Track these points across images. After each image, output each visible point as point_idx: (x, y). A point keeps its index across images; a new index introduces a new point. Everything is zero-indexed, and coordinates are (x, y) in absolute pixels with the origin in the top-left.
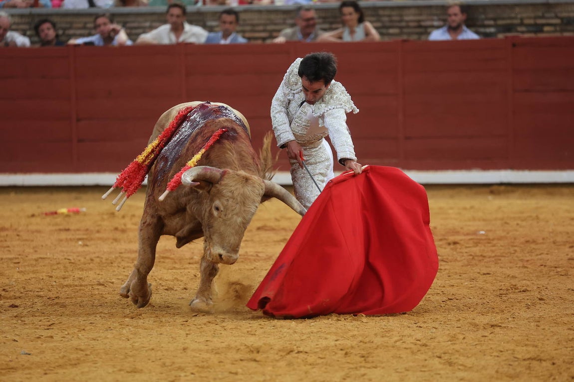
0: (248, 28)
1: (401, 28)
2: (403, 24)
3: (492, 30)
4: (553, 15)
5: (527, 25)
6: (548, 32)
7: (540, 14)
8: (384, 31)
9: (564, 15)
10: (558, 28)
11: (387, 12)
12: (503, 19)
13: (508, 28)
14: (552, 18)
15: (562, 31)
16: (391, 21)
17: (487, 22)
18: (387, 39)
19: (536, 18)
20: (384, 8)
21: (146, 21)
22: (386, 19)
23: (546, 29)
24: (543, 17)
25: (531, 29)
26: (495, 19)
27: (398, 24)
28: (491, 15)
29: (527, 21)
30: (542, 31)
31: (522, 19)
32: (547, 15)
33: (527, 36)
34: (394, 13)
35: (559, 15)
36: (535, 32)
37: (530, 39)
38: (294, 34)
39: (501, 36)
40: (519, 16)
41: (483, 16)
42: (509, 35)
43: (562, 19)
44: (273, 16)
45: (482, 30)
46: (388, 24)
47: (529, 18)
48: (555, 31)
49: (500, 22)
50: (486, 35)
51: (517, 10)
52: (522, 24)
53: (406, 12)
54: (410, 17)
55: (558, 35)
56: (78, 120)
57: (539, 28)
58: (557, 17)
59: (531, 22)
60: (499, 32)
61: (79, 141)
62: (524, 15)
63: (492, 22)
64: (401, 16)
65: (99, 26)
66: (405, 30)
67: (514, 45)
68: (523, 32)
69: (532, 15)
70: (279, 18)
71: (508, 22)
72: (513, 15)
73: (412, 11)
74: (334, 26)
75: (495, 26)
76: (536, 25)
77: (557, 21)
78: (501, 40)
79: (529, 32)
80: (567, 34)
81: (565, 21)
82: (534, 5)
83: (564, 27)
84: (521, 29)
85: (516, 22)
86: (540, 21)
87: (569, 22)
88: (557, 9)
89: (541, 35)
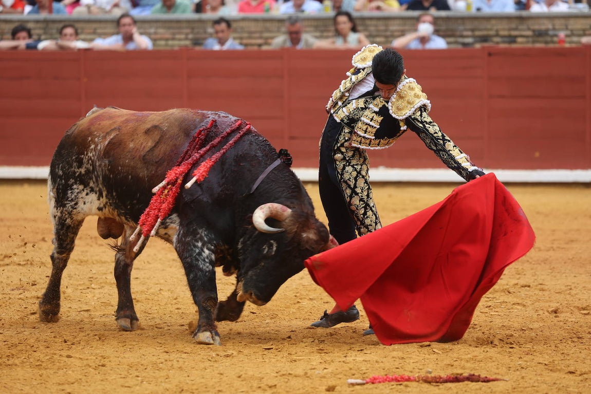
0: (245, 35)
1: (386, 37)
2: (388, 33)
3: (470, 40)
5: (503, 36)
6: (521, 43)
7: (513, 25)
9: (536, 27)
10: (530, 39)
11: (374, 22)
12: (481, 30)
13: (485, 39)
14: (524, 30)
15: (534, 42)
16: (378, 31)
17: (465, 33)
19: (510, 29)
20: (371, 19)
21: (151, 27)
22: (372, 28)
23: (519, 40)
24: (516, 29)
25: (506, 39)
26: (473, 30)
27: (383, 34)
28: (469, 27)
29: (502, 33)
30: (515, 42)
31: (497, 31)
32: (520, 27)
33: (503, 46)
34: (380, 23)
35: (532, 27)
36: (510, 42)
37: (506, 49)
39: (478, 46)
40: (495, 28)
41: (461, 28)
42: (486, 45)
43: (534, 31)
44: (268, 25)
45: (461, 40)
46: (374, 33)
47: (504, 30)
48: (528, 42)
49: (477, 33)
50: (464, 44)
51: (493, 22)
52: (497, 35)
53: (392, 22)
54: (395, 27)
55: (530, 45)
57: (512, 39)
58: (529, 29)
59: (506, 33)
60: (476, 42)
62: (499, 27)
63: (469, 33)
64: (386, 25)
67: (490, 54)
68: (498, 43)
69: (506, 27)
70: (273, 26)
71: (485, 33)
72: (489, 27)
73: (397, 22)
74: (325, 34)
75: (473, 36)
76: (510, 36)
77: (529, 33)
78: (478, 50)
79: (504, 42)
80: (538, 45)
81: (537, 33)
82: (508, 18)
83: (536, 39)
84: (496, 39)
85: (492, 33)
86: (514, 33)
87: (540, 34)
88: (530, 22)
89: (514, 46)
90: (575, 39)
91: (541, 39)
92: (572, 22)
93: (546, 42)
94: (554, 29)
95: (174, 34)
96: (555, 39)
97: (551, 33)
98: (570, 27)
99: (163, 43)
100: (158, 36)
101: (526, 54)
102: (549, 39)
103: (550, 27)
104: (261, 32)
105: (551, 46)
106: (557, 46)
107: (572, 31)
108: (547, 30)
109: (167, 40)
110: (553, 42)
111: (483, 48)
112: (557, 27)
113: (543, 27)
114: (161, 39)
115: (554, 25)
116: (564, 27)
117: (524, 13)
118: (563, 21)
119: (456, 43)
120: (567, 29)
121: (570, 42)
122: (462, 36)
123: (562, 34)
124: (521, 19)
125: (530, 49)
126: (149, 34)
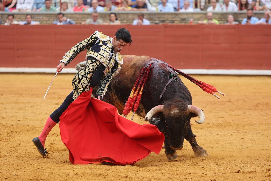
1: (127, 20)
2: (128, 19)
3: (157, 22)
5: (170, 21)
6: (176, 23)
8: (122, 21)
9: (182, 17)
10: (179, 22)
13: (163, 21)
15: (181, 22)
16: (124, 18)
18: (123, 24)
20: (122, 14)
21: (41, 17)
22: (122, 17)
24: (174, 18)
26: (159, 18)
28: (157, 17)
31: (168, 18)
32: (176, 17)
34: (125, 15)
37: (171, 25)
38: (91, 21)
39: (161, 24)
41: (155, 17)
42: (164, 23)
43: (181, 19)
44: (84, 16)
49: (161, 19)
50: (156, 23)
51: (166, 15)
52: (168, 20)
53: (129, 15)
54: (130, 17)
55: (179, 24)
56: (18, 50)
57: (173, 22)
58: (179, 18)
59: (171, 19)
60: (160, 22)
61: (18, 57)
63: (157, 19)
64: (127, 16)
65: (28, 18)
66: (129, 21)
67: (165, 27)
68: (168, 23)
69: (171, 17)
70: (86, 16)
71: (163, 19)
72: (165, 17)
74: (105, 19)
75: (159, 20)
77: (179, 19)
79: (170, 22)
80: (183, 24)
82: (171, 14)
84: (167, 21)
85: (166, 19)
86: (174, 19)
87: (183, 20)
88: (180, 15)
89: (174, 24)
90: (196, 22)
91: (183, 21)
92: (194, 15)
93: (185, 23)
94: (188, 18)
95: (49, 19)
96: (189, 22)
97: (187, 19)
98: (194, 17)
99: (45, 22)
100: (43, 20)
101: (178, 27)
102: (186, 21)
105: (187, 24)
106: (189, 24)
109: (47, 21)
111: (163, 25)
113: (184, 17)
114: (44, 21)
116: (192, 17)
117: (177, 12)
118: (191, 15)
119: (153, 23)
121: (194, 23)
122: (155, 20)
123: (191, 20)
124: (176, 14)
126: (40, 19)
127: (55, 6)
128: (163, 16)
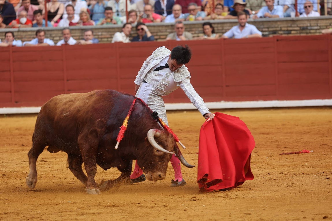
2: (224, 31)
3: (267, 33)
4: (296, 25)
5: (284, 31)
6: (294, 34)
7: (289, 25)
9: (301, 25)
10: (298, 32)
11: (216, 25)
12: (272, 28)
13: (274, 32)
14: (295, 27)
15: (300, 33)
16: (218, 30)
17: (264, 30)
19: (288, 27)
21: (99, 32)
23: (293, 32)
24: (291, 27)
25: (286, 32)
26: (268, 28)
27: (221, 31)
28: (266, 26)
29: (283, 29)
30: (290, 33)
31: (281, 28)
32: (293, 25)
34: (219, 25)
35: (299, 25)
36: (288, 34)
37: (286, 37)
39: (271, 36)
40: (279, 26)
41: (262, 27)
42: (275, 35)
43: (300, 27)
44: (160, 28)
47: (284, 27)
48: (297, 33)
49: (270, 29)
50: (264, 36)
51: (279, 23)
52: (281, 30)
53: (226, 25)
54: (227, 27)
55: (298, 35)
56: (68, 80)
57: (289, 32)
58: (297, 26)
59: (286, 29)
60: (270, 34)
61: (68, 90)
62: (282, 26)
63: (266, 29)
64: (223, 27)
67: (278, 40)
68: (281, 34)
69: (286, 25)
70: (163, 29)
71: (274, 29)
72: (276, 26)
73: (228, 25)
75: (269, 31)
76: (287, 30)
77: (298, 28)
78: (271, 38)
79: (284, 34)
80: (302, 35)
81: (302, 28)
83: (301, 31)
84: (280, 32)
85: (278, 29)
86: (290, 29)
88: (298, 23)
91: (304, 31)
92: (320, 22)
93: (307, 33)
94: (311, 26)
96: (312, 31)
97: (309, 28)
98: (319, 25)
99: (106, 40)
100: (103, 36)
101: (297, 39)
102: (308, 31)
103: (309, 25)
104: (157, 32)
105: (309, 35)
106: (312, 34)
107: (320, 26)
108: (307, 27)
109: (107, 38)
110: (310, 33)
111: (274, 37)
112: (312, 25)
113: (305, 25)
114: (105, 38)
115: (310, 24)
116: (316, 25)
118: (315, 22)
120: (317, 26)
121: (320, 33)
124: (293, 21)
125: (298, 37)
126: (98, 35)
127: (118, 15)
128: (274, 25)
